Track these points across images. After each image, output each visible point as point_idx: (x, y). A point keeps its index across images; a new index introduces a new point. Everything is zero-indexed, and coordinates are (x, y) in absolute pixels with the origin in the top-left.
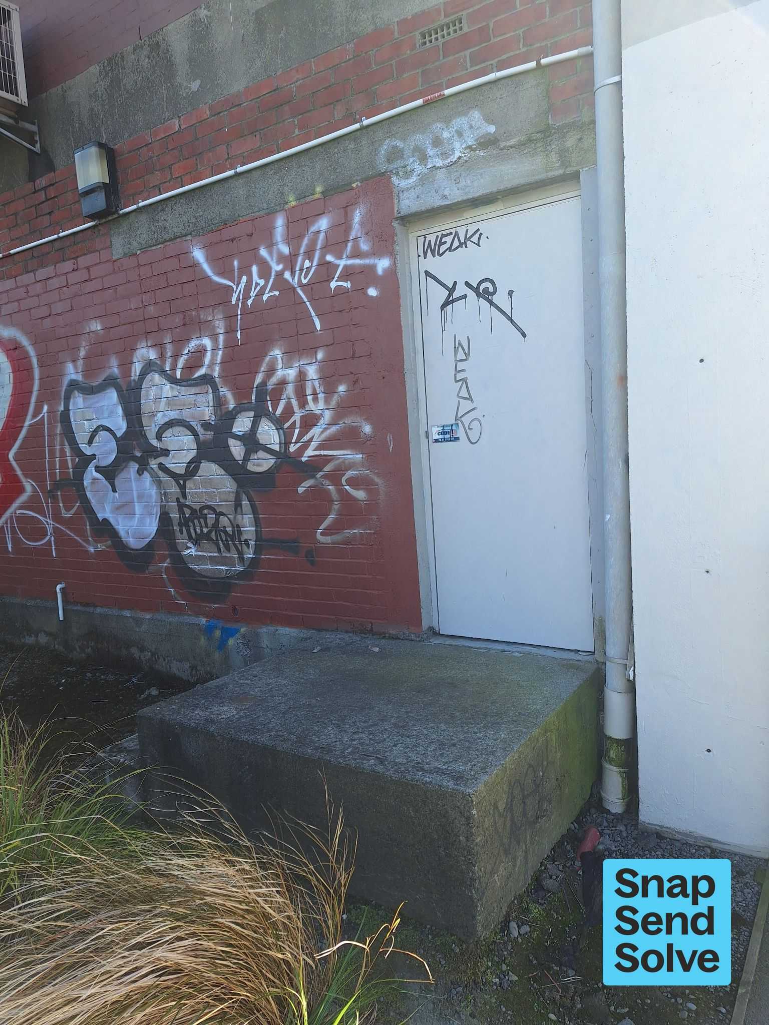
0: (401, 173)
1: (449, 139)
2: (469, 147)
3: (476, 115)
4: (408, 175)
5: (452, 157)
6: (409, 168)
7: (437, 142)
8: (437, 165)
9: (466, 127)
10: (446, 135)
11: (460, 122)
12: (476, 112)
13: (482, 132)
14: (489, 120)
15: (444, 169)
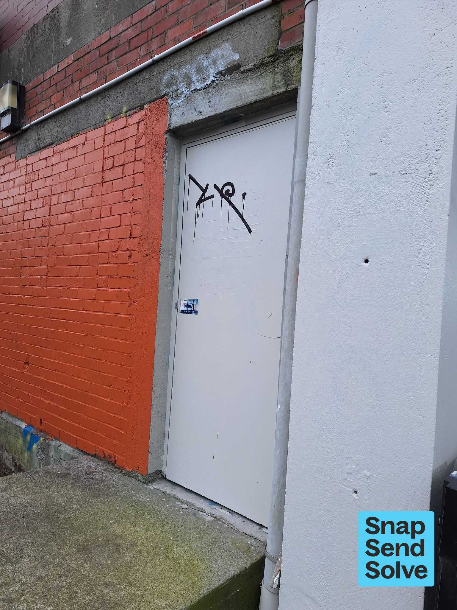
0: (174, 95)
1: (207, 67)
2: (220, 73)
3: (227, 46)
4: (178, 97)
5: (207, 81)
6: (179, 91)
7: (199, 70)
8: (198, 88)
9: (219, 56)
10: (206, 63)
11: (216, 53)
12: (227, 44)
13: (230, 60)
14: (235, 49)
15: (202, 91)
